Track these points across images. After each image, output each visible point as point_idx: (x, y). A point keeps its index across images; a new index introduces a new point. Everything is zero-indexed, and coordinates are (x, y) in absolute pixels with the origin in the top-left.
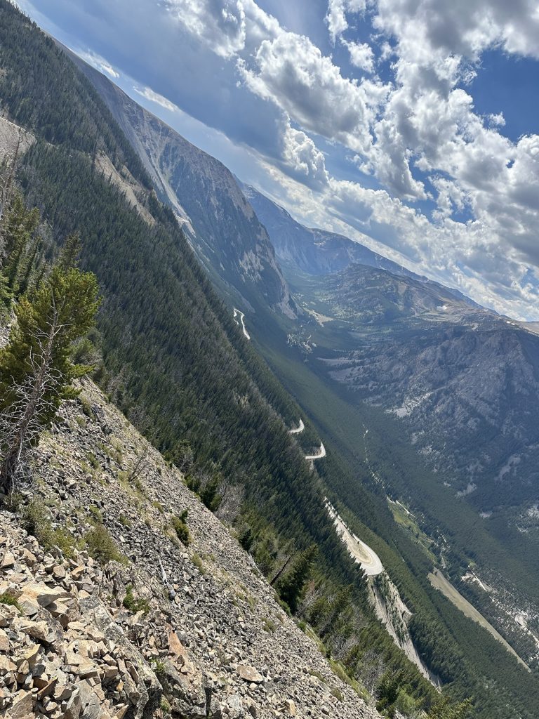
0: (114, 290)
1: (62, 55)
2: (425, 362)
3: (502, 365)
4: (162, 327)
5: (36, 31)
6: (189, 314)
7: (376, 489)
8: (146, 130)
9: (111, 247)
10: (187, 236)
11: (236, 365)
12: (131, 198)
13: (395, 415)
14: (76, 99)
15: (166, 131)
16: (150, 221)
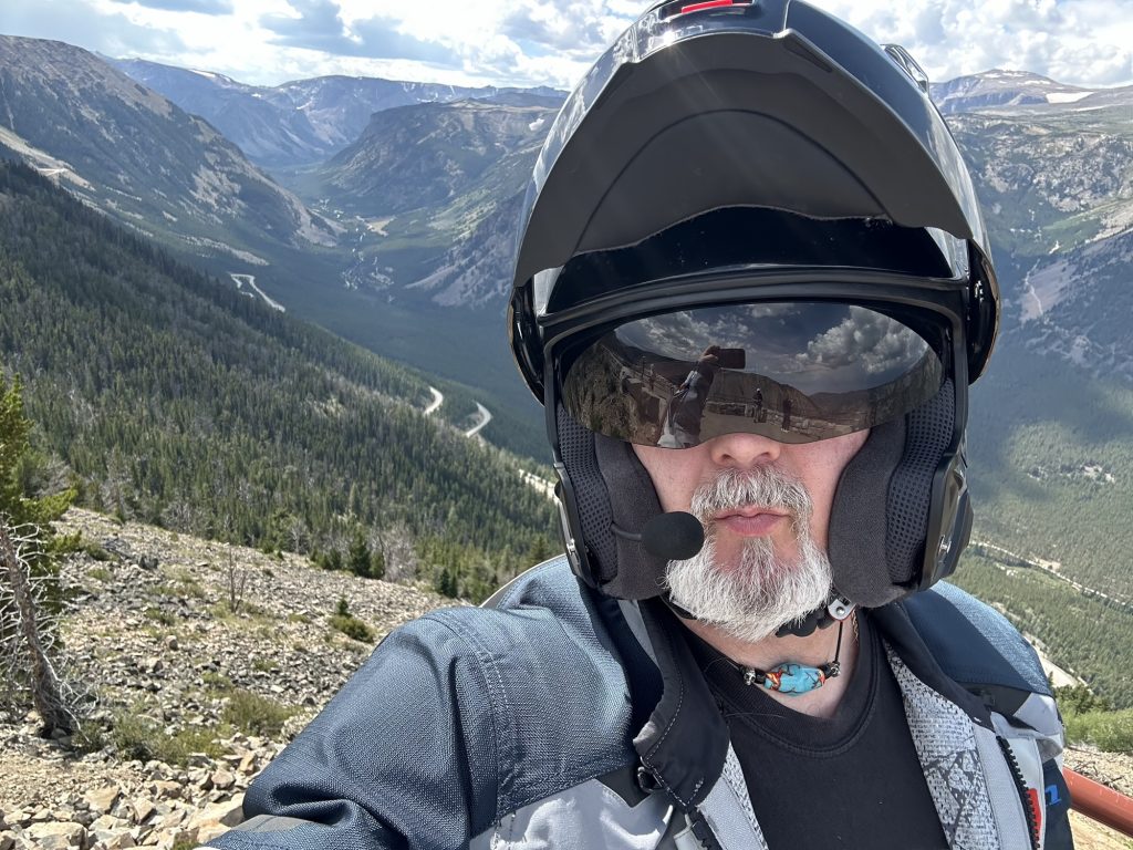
0: (9, 346)
4: (131, 365)
6: (162, 321)
10: (77, 195)
11: (289, 359)
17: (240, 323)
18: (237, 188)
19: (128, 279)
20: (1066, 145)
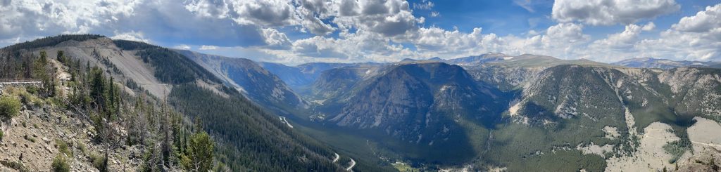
0: (223, 133)
1: (171, 52)
2: (374, 97)
3: (403, 82)
4: (251, 141)
5: (161, 49)
6: (260, 129)
7: (386, 164)
8: (211, 61)
9: (215, 115)
10: (244, 95)
11: (292, 143)
12: (216, 91)
13: (375, 127)
14: (181, 64)
15: (218, 58)
16: (226, 96)
17: (280, 131)
18: (283, 93)
19: (253, 117)
20: (511, 70)
